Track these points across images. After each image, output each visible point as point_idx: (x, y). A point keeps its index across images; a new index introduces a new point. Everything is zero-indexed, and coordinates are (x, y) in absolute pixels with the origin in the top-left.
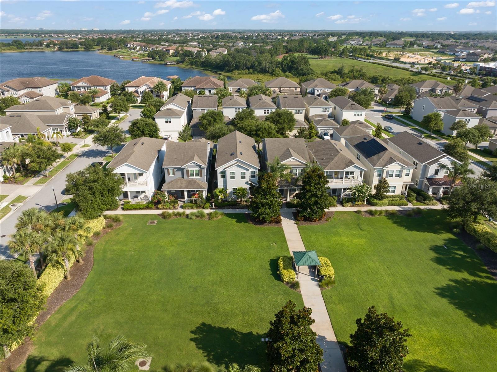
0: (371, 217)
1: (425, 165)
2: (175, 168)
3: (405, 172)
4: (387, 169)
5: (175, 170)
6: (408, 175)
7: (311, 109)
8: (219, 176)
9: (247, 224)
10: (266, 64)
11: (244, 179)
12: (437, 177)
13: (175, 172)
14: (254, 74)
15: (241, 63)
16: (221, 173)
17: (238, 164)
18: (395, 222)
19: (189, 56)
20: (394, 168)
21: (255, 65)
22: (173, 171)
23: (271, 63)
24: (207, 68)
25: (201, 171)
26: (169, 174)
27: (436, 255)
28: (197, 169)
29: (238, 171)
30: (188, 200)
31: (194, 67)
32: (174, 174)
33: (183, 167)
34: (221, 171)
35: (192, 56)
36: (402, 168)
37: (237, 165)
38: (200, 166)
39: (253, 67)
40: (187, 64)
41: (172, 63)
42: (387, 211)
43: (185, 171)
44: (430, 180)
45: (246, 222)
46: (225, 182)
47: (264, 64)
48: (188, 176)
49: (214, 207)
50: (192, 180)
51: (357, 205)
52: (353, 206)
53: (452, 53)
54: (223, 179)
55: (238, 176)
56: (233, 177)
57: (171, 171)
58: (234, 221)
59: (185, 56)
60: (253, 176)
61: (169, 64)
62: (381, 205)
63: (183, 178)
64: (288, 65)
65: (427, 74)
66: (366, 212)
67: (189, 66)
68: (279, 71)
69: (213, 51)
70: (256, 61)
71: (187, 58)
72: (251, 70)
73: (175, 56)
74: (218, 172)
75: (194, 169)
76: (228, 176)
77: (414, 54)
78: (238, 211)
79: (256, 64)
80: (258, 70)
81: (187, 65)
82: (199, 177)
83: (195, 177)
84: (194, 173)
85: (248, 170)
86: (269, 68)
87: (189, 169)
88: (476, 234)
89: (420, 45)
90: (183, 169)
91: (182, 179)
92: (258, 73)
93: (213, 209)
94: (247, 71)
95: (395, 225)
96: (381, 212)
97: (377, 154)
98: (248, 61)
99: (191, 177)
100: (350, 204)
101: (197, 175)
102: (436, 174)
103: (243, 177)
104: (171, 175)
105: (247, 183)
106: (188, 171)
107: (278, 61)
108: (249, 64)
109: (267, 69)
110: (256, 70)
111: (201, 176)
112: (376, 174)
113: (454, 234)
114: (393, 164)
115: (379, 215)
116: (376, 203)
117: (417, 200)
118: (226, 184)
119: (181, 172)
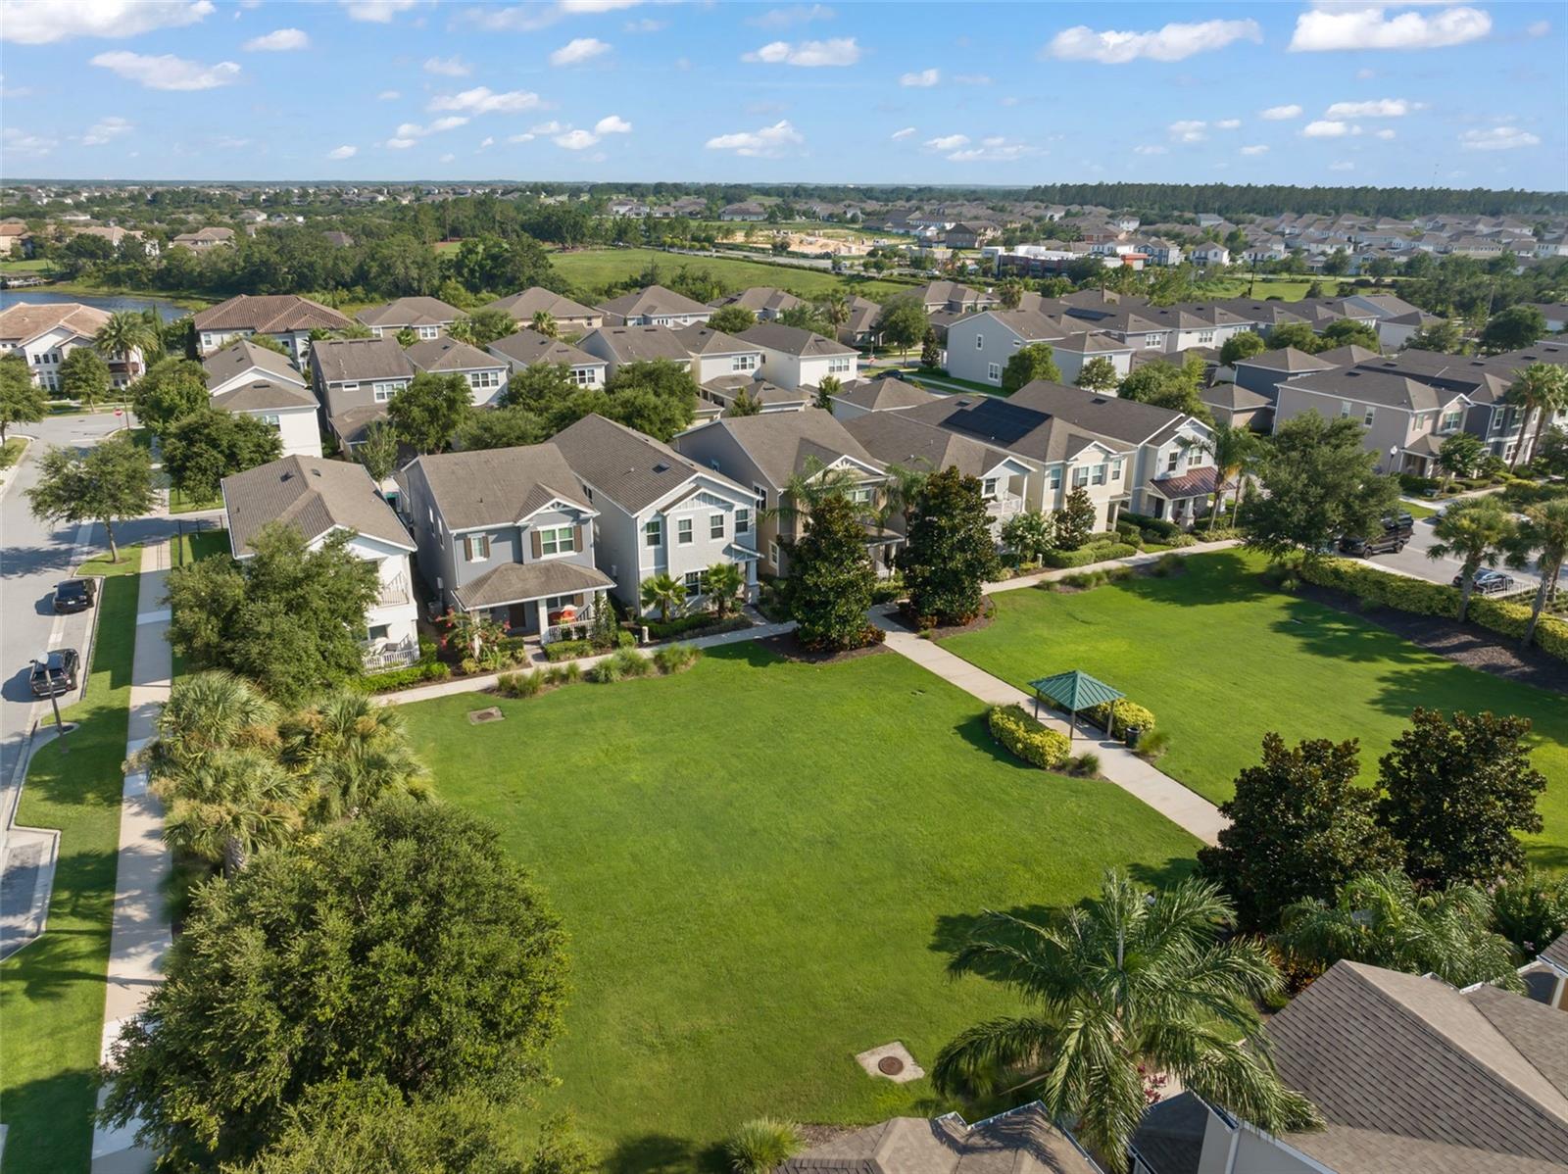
0: (1080, 592)
1: (1145, 448)
2: (489, 532)
3: (1111, 467)
4: (1076, 465)
5: (491, 538)
6: (1116, 475)
7: (703, 362)
8: (642, 537)
9: (787, 665)
10: (407, 268)
11: (720, 540)
12: (1174, 474)
13: (492, 547)
14: (372, 301)
15: (317, 267)
16: (651, 526)
17: (703, 490)
18: (1144, 596)
19: (92, 255)
20: (1088, 459)
21: (369, 272)
22: (484, 542)
23: (425, 264)
24: (184, 294)
25: (576, 532)
26: (468, 556)
27: (1300, 640)
28: (566, 525)
29: (700, 513)
30: (552, 633)
31: (125, 290)
32: (486, 553)
33: (521, 523)
34: (647, 520)
35: (106, 256)
36: (1107, 459)
37: (698, 497)
38: (575, 514)
39: (361, 277)
40: (92, 282)
41: (25, 279)
42: (1108, 572)
43: (526, 537)
44: (1161, 483)
45: (780, 661)
46: (662, 559)
47: (400, 270)
48: (536, 554)
49: (647, 640)
50: (552, 565)
51: (1027, 570)
52: (1016, 575)
53: (901, 231)
54: (653, 547)
55: (701, 530)
56: (686, 537)
57: (475, 546)
58: (744, 663)
59: (79, 254)
60: (741, 527)
61: (16, 283)
62: (1084, 561)
63: (521, 562)
64: (482, 267)
65: (882, 280)
66: (1062, 582)
67: (105, 289)
68: (456, 289)
69: (182, 236)
70: (373, 259)
71: (86, 263)
72: (359, 290)
73: (31, 256)
74: (640, 524)
75: (556, 527)
76: (672, 533)
77: (808, 235)
78: (726, 638)
79: (375, 270)
80: (384, 287)
81: (98, 286)
82: (572, 553)
83: (559, 555)
84: (558, 541)
85: (730, 507)
86: (420, 280)
87: (540, 529)
88: (1342, 579)
89: (810, 215)
90: (519, 530)
91: (518, 566)
92: (382, 298)
93: (648, 645)
94: (344, 294)
95: (1148, 602)
96: (1098, 577)
97: (1028, 431)
98: (341, 264)
99: (545, 557)
100: (1007, 572)
101: (567, 546)
102: (1172, 467)
103: (717, 533)
104: (477, 559)
105: (728, 550)
106: (535, 536)
107: (446, 258)
108: (348, 271)
109: (415, 284)
110: (376, 289)
111: (580, 549)
112: (1048, 482)
113: (1289, 593)
114: (1086, 450)
115: (1097, 585)
116: (1070, 559)
117: (1147, 542)
118: (666, 562)
119: (509, 544)
